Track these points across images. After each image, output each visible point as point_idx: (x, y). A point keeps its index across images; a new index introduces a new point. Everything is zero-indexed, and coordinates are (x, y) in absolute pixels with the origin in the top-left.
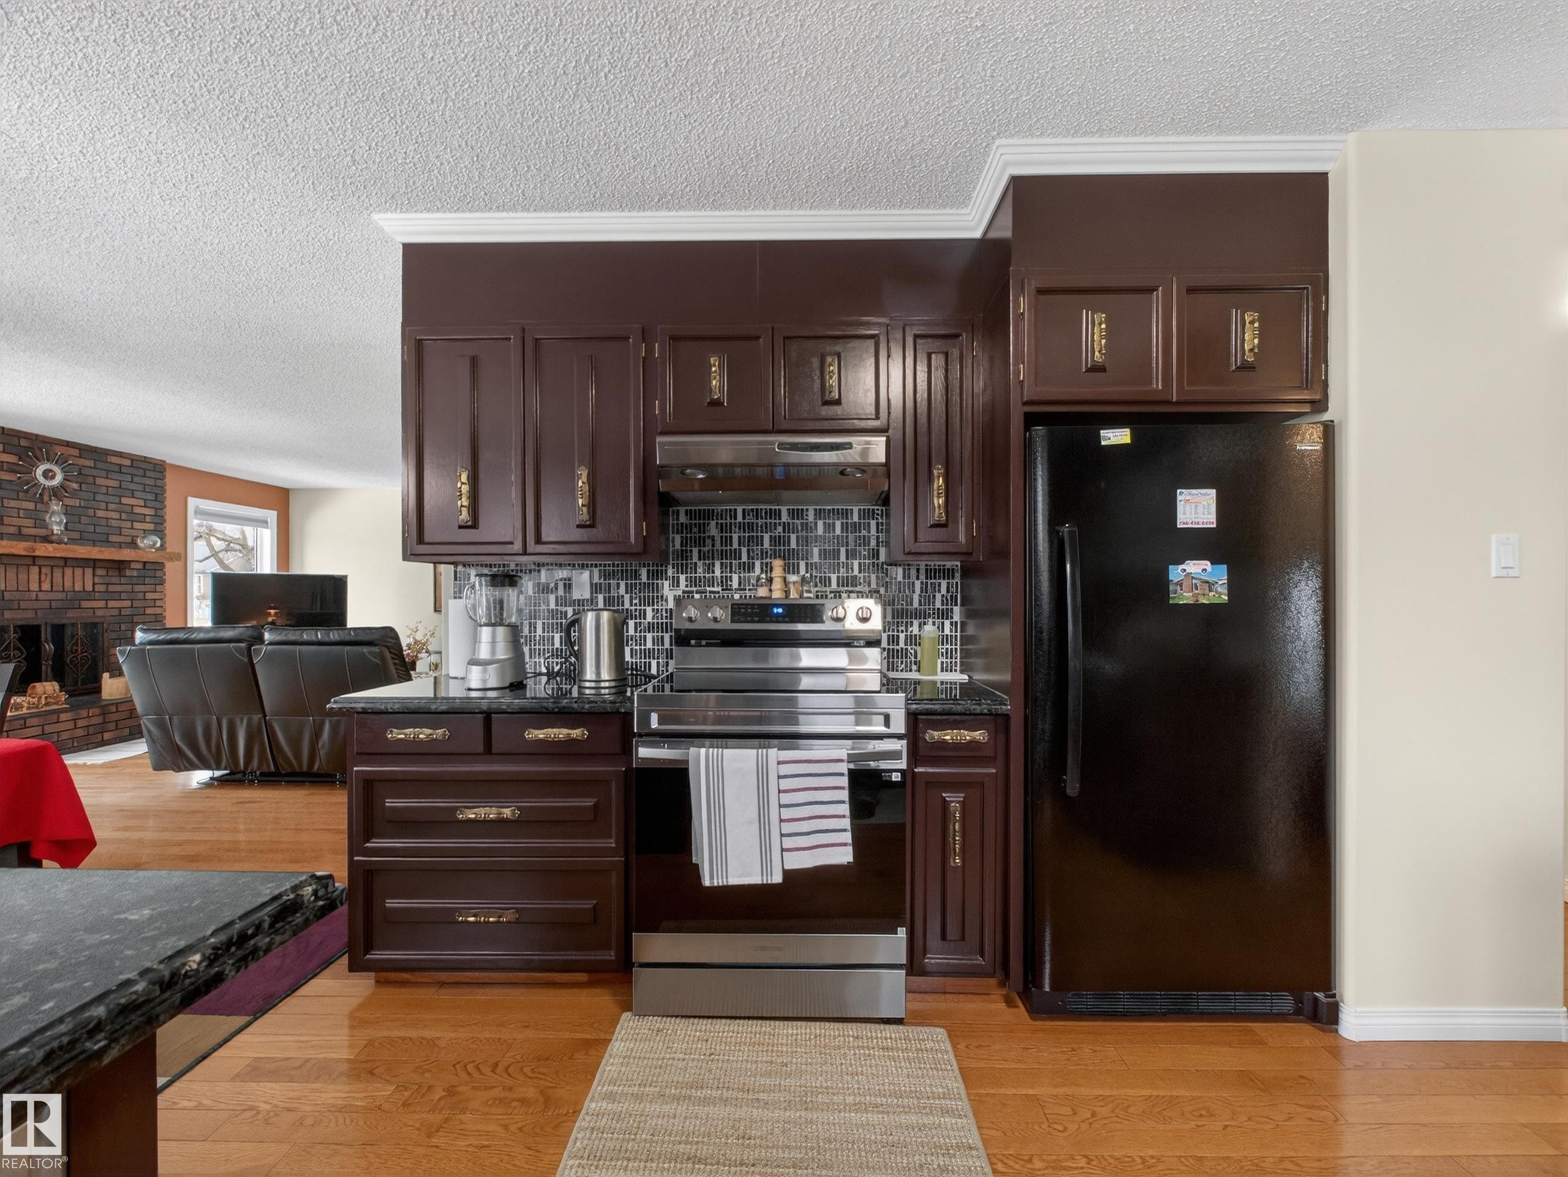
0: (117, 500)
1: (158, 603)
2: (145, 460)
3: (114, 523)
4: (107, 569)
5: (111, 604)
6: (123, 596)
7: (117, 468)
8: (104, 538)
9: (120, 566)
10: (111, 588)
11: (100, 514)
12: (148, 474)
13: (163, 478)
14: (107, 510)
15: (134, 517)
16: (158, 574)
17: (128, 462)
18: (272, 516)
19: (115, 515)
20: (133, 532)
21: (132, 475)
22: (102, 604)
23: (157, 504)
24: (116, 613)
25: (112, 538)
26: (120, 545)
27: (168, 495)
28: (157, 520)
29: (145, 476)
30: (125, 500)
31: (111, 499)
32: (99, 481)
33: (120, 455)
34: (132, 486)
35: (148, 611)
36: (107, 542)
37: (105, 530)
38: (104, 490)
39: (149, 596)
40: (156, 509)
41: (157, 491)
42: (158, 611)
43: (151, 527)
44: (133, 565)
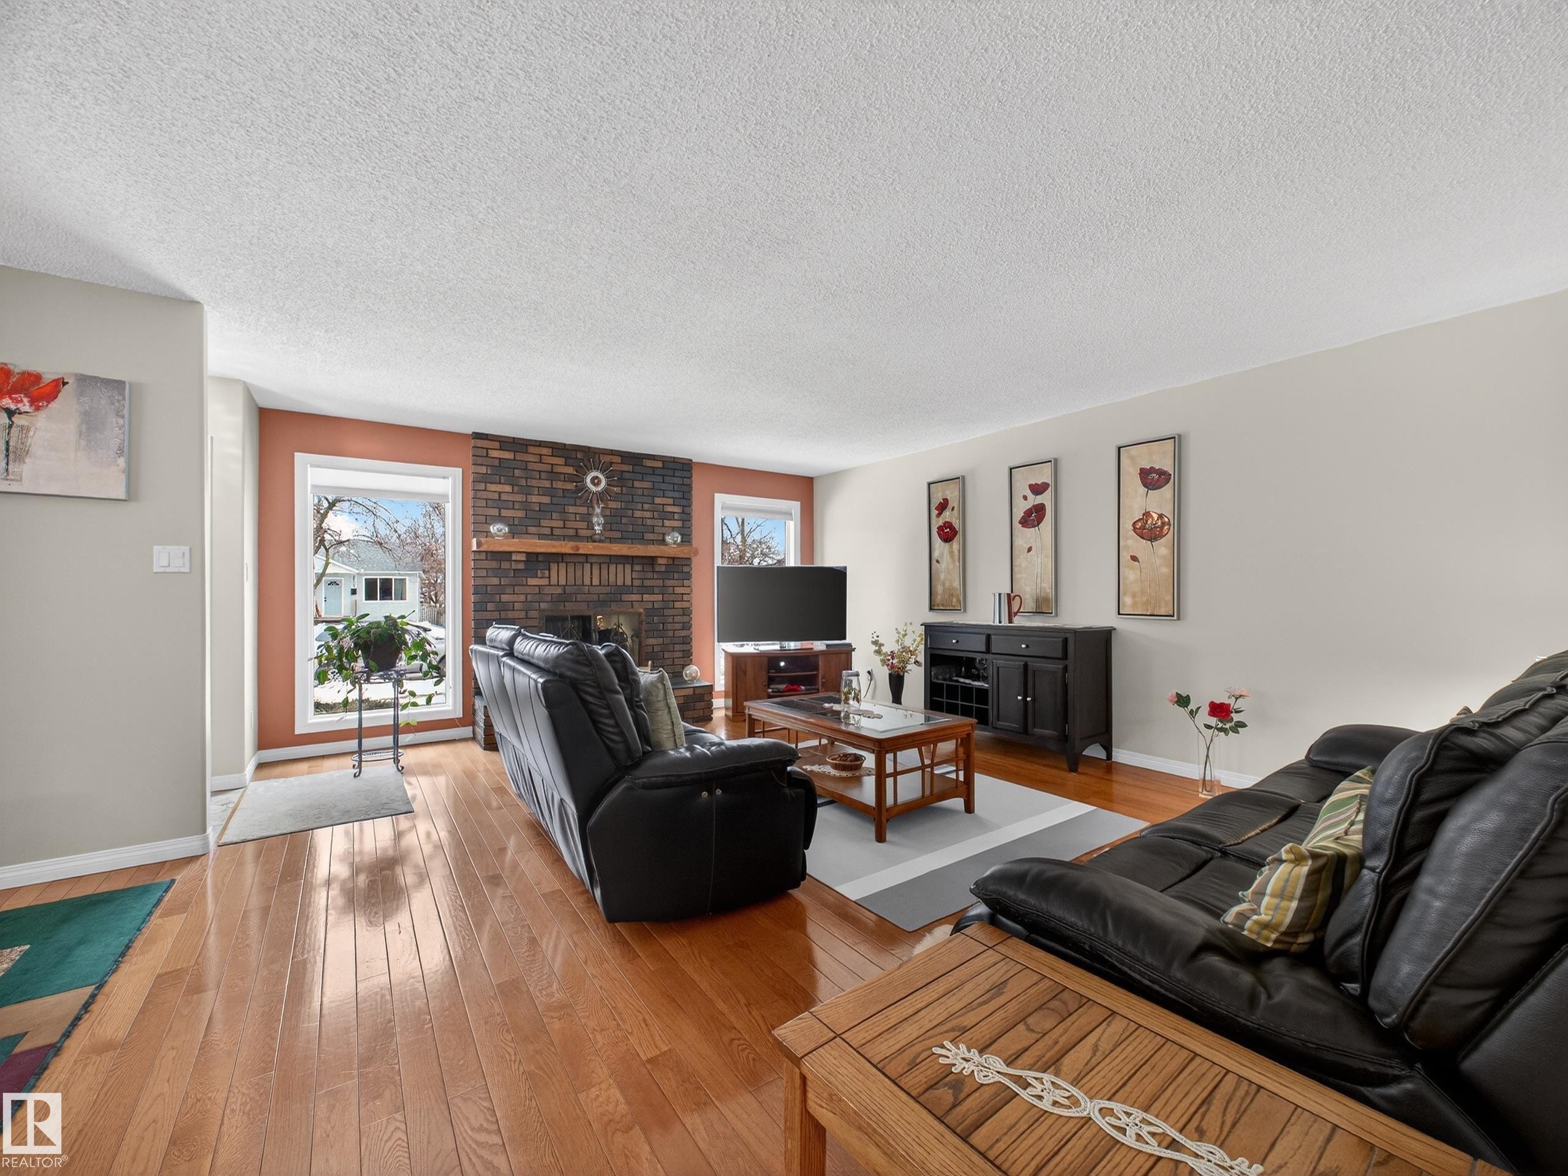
0: (649, 500)
1: (685, 598)
2: (674, 460)
3: (649, 522)
4: (643, 564)
5: (646, 597)
6: (656, 590)
7: (651, 471)
8: (640, 536)
9: (652, 560)
10: (647, 583)
11: (637, 514)
12: (677, 474)
13: (690, 478)
14: (643, 510)
15: (665, 516)
16: (686, 569)
17: (660, 464)
18: (795, 507)
19: (648, 514)
20: (663, 530)
21: (663, 476)
22: (638, 597)
23: (684, 502)
24: (651, 605)
25: (647, 536)
26: (652, 542)
27: (695, 492)
28: (684, 517)
29: (674, 476)
30: (658, 500)
31: (645, 499)
32: (636, 484)
34: (663, 486)
35: (677, 605)
36: (642, 540)
37: (641, 529)
38: (640, 492)
39: (678, 590)
40: (684, 506)
41: (685, 488)
42: (685, 605)
43: (678, 524)
44: (660, 561)
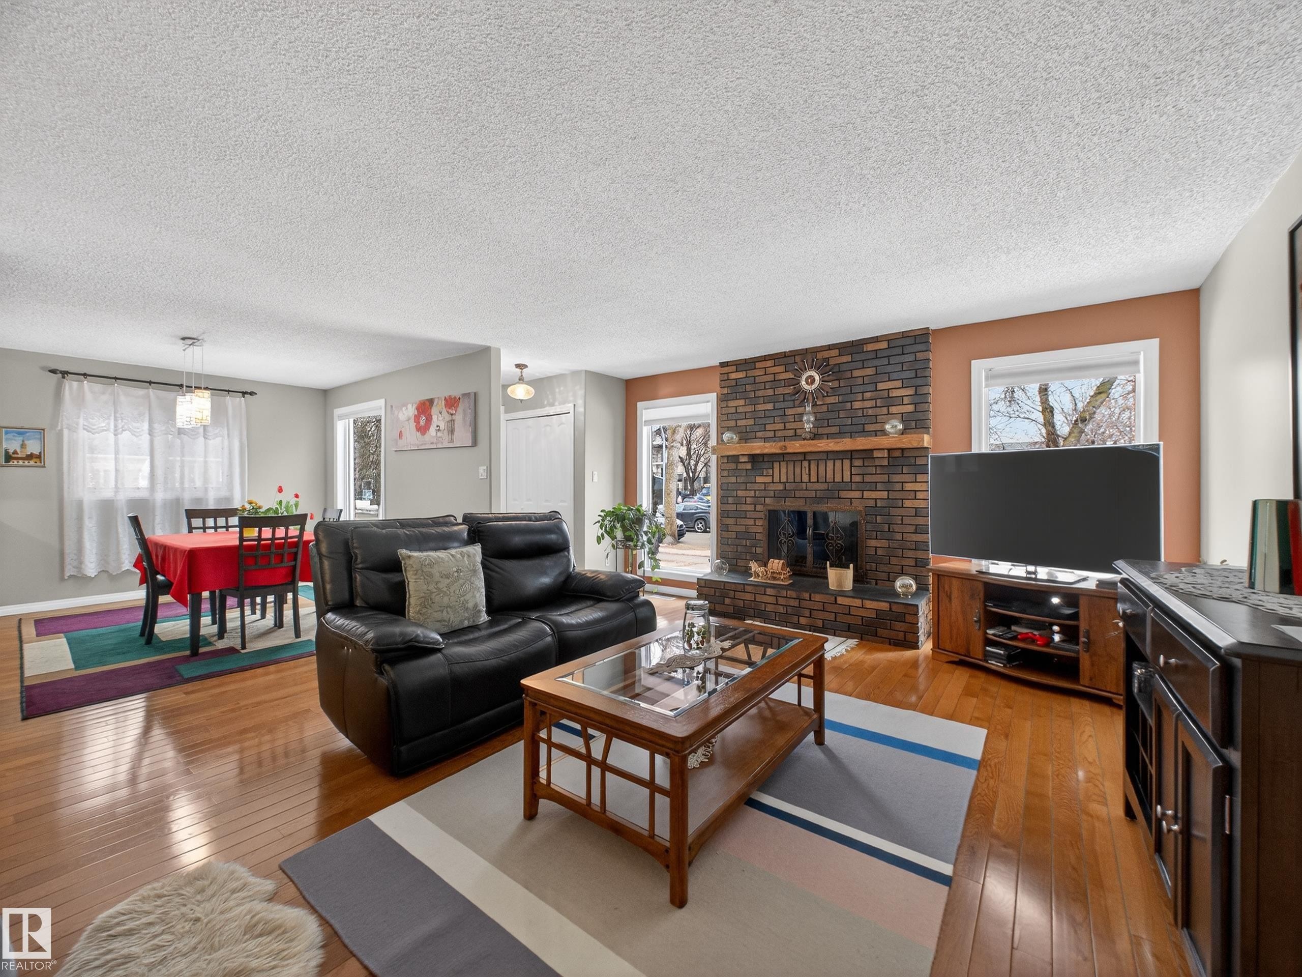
0: (873, 387)
2: (904, 335)
3: (869, 412)
4: (861, 459)
5: (868, 494)
6: (880, 487)
7: (873, 355)
8: (860, 428)
9: (867, 454)
10: (868, 479)
11: (857, 405)
12: (910, 349)
13: (927, 350)
14: (863, 400)
15: (890, 402)
16: (919, 462)
17: (884, 345)
18: (1147, 348)
19: (870, 404)
20: (889, 418)
21: (889, 357)
22: (857, 494)
23: (918, 382)
24: (872, 503)
25: (868, 428)
26: (872, 434)
28: (917, 399)
29: (902, 354)
30: (880, 386)
31: (867, 388)
32: (856, 373)
33: (876, 340)
34: (889, 369)
35: (907, 503)
36: (862, 433)
37: (861, 421)
38: (860, 381)
40: (918, 387)
41: (919, 365)
43: (906, 409)
44: (878, 454)
